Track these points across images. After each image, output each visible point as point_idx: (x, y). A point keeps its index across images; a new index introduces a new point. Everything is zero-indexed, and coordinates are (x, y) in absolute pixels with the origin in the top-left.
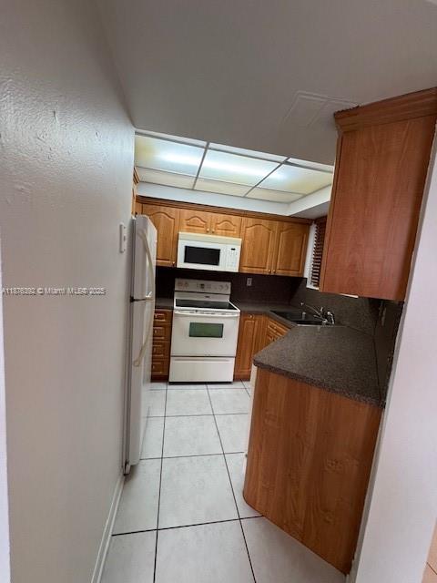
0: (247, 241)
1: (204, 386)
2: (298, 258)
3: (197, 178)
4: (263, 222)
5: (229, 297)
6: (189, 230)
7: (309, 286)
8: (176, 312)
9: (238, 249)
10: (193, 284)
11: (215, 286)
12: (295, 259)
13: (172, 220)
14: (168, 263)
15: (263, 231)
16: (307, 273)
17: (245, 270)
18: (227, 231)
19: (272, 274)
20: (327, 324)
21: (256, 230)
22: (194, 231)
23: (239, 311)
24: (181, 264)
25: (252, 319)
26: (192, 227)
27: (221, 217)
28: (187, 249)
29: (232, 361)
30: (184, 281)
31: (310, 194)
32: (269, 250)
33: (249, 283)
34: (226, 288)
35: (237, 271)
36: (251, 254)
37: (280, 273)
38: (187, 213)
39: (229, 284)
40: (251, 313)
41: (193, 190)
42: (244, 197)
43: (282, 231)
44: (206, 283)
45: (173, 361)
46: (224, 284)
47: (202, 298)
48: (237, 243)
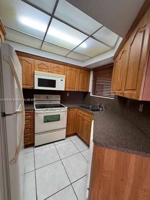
0: (67, 77)
1: (53, 144)
2: (86, 84)
3: (43, 41)
4: (73, 69)
5: (60, 101)
6: (39, 70)
7: (91, 95)
8: (36, 112)
9: (64, 80)
10: (43, 97)
11: (53, 97)
12: (85, 84)
13: (30, 64)
14: (29, 87)
15: (73, 72)
16: (90, 90)
17: (67, 90)
18: (58, 72)
19: (78, 91)
20: (102, 110)
21: (71, 72)
22: (42, 71)
23: (67, 108)
24: (37, 87)
25: (72, 111)
26: (41, 69)
27: (55, 65)
28: (39, 80)
29: (65, 130)
30: (38, 95)
31: (94, 57)
32: (76, 81)
33: (68, 95)
34: (58, 98)
35: (64, 90)
36: (69, 83)
37: (81, 90)
38: (37, 62)
39: (60, 96)
40: (71, 108)
41: (40, 49)
42: (66, 57)
43: (81, 73)
44: (49, 96)
45: (36, 136)
46: (57, 96)
47: (48, 103)
48: (63, 77)
